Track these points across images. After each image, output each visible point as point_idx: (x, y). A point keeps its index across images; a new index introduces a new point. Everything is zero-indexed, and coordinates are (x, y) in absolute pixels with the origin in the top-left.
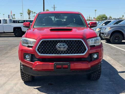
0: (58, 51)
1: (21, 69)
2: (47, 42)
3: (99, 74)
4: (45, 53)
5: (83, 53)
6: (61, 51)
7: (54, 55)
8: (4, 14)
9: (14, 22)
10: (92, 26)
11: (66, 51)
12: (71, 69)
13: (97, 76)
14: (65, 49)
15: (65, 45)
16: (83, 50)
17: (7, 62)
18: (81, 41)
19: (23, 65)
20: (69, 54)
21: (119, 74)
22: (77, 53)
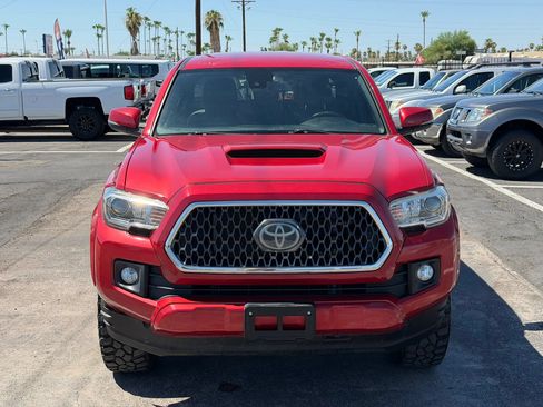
0: (261, 252)
1: (101, 324)
2: (212, 214)
3: (441, 343)
4: (207, 263)
5: (370, 262)
6: (273, 254)
7: (244, 270)
8: (24, 31)
9: (71, 72)
10: (411, 122)
11: (298, 252)
12: (319, 332)
13: (433, 352)
14: (294, 246)
15: (294, 230)
16: (370, 249)
17: (39, 271)
18: (363, 210)
19: (111, 309)
20: (310, 264)
21: (529, 335)
22: (346, 264)
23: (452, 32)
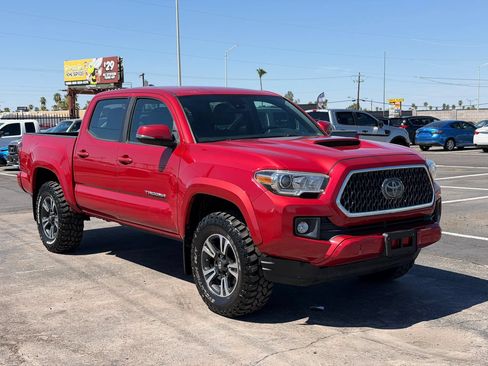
0: (385, 200)
4: (360, 210)
5: (429, 202)
6: (390, 201)
15: (400, 183)
16: (428, 193)
18: (424, 169)
19: (273, 258)
20: (405, 206)
22: (420, 203)
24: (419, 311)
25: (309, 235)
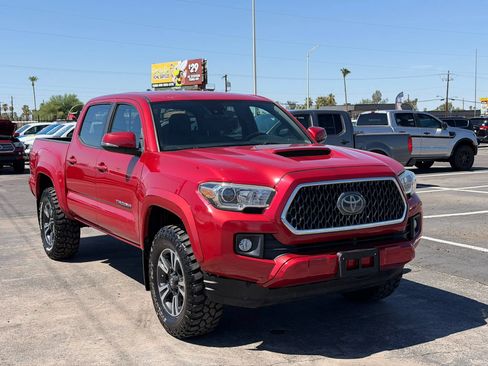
0: (341, 216)
5: (399, 218)
6: (348, 216)
11: (361, 214)
14: (360, 210)
15: (360, 198)
16: (398, 208)
18: (392, 181)
20: (368, 222)
22: (387, 220)
23: (63, 95)
24: (388, 338)
25: (252, 253)
